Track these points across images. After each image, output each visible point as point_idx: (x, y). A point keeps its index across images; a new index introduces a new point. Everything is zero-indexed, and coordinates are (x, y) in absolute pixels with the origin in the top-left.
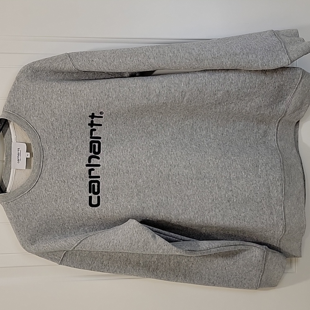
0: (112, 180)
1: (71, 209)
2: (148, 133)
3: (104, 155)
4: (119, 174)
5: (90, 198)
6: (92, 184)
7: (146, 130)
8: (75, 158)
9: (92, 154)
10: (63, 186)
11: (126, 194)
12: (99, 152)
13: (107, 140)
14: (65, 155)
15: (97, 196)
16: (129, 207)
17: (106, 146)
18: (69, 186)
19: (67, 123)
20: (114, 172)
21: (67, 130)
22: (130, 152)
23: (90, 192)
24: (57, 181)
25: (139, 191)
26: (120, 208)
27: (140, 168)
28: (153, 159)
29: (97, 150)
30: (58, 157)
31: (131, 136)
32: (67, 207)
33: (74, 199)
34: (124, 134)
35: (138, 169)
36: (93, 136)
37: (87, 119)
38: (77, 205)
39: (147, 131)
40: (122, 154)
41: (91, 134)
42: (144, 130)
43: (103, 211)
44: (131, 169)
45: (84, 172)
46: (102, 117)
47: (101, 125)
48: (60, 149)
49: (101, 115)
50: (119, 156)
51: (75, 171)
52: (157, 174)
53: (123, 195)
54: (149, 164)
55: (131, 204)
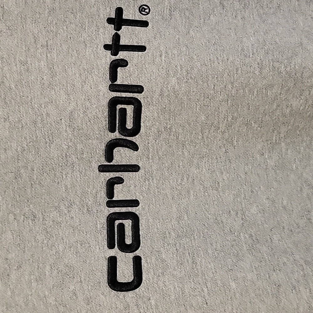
0: (174, 209)
1: (51, 300)
2: (290, 77)
3: (151, 138)
4: (192, 192)
5: (112, 262)
6: (117, 222)
7: (286, 67)
8: (65, 147)
9: (117, 135)
10: (31, 230)
11: (219, 247)
12: (136, 130)
13: (161, 95)
14: (37, 137)
15: (131, 255)
16: (233, 285)
17: (156, 114)
18: (49, 230)
19: (42, 41)
20: (179, 188)
21: (39, 61)
22: (223, 133)
23: (111, 246)
24: (11, 217)
25: (254, 238)
26: (205, 290)
27: (249, 173)
28: (284, 150)
29: (129, 125)
30: (14, 145)
31: (236, 84)
32: (39, 296)
33: (61, 267)
34: (213, 78)
35: (243, 177)
36: (118, 82)
37: (101, 30)
38: (72, 288)
39: (288, 69)
40: (200, 137)
41: (113, 76)
42: (277, 65)
43: (153, 302)
44: (225, 178)
45: (94, 187)
46: (145, 24)
47: (142, 49)
48: (20, 121)
49: (144, 18)
50: (192, 141)
51: (66, 186)
52: (299, 189)
53: (210, 251)
54: (273, 164)
55: (239, 276)
